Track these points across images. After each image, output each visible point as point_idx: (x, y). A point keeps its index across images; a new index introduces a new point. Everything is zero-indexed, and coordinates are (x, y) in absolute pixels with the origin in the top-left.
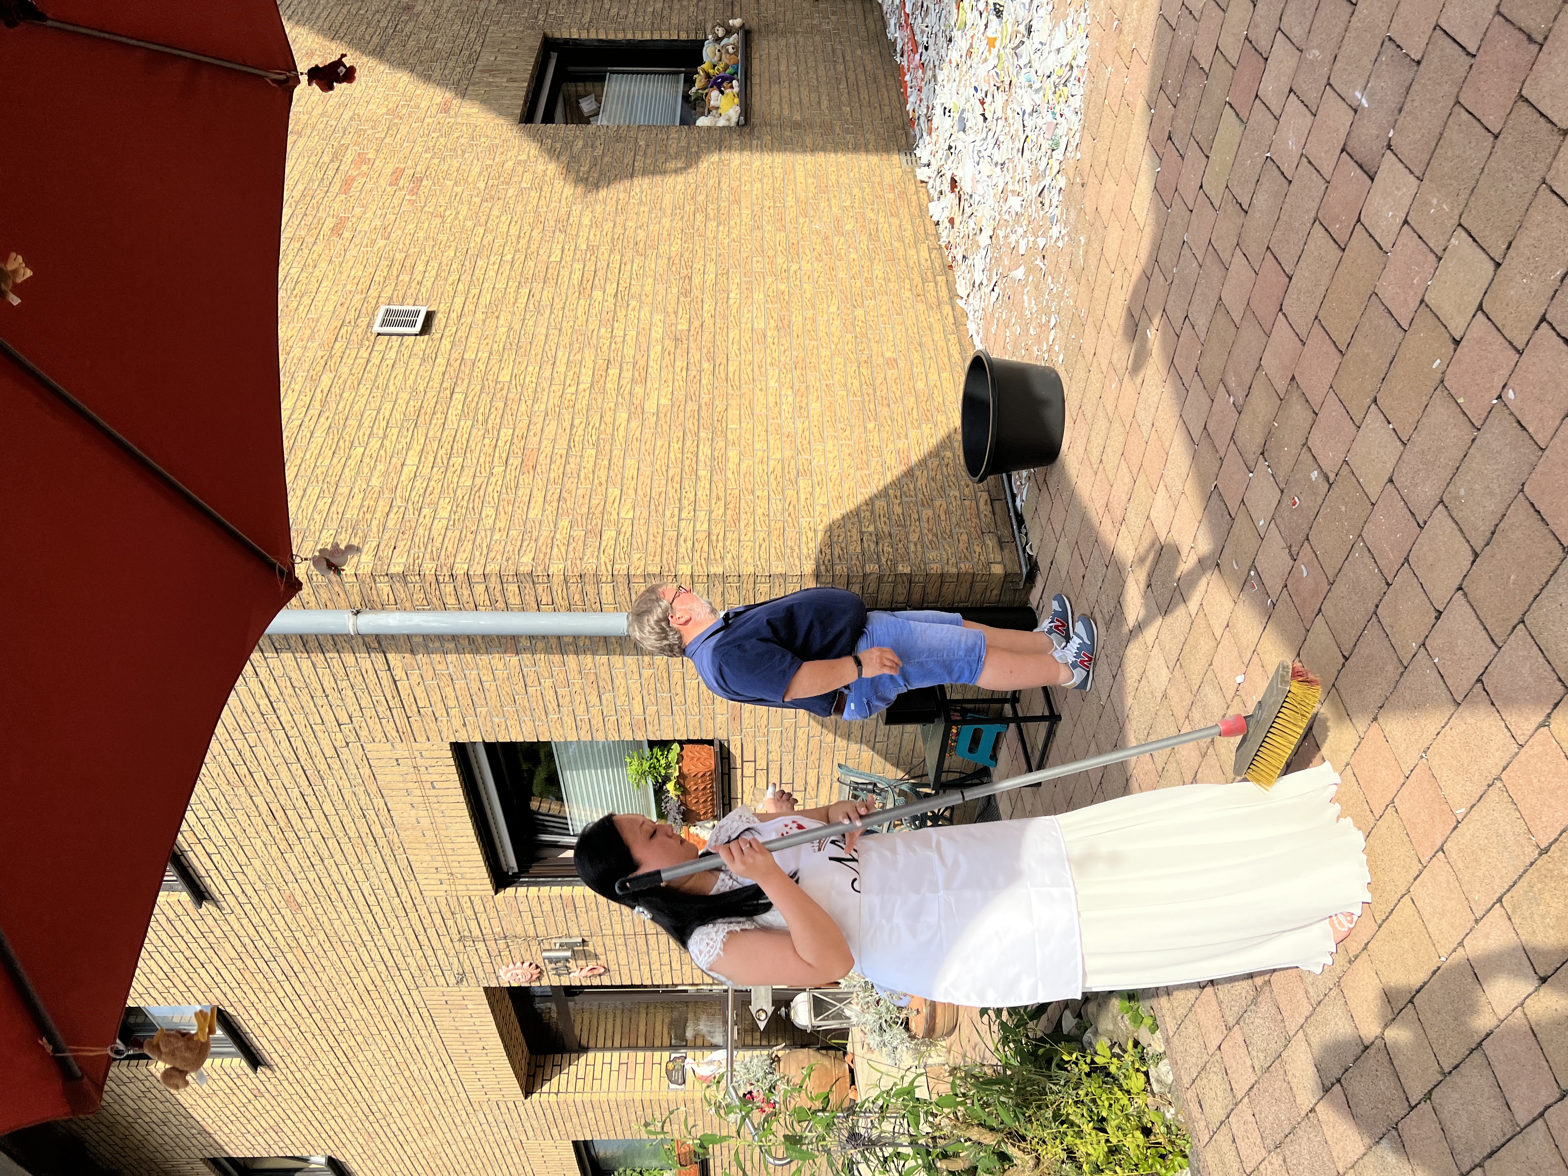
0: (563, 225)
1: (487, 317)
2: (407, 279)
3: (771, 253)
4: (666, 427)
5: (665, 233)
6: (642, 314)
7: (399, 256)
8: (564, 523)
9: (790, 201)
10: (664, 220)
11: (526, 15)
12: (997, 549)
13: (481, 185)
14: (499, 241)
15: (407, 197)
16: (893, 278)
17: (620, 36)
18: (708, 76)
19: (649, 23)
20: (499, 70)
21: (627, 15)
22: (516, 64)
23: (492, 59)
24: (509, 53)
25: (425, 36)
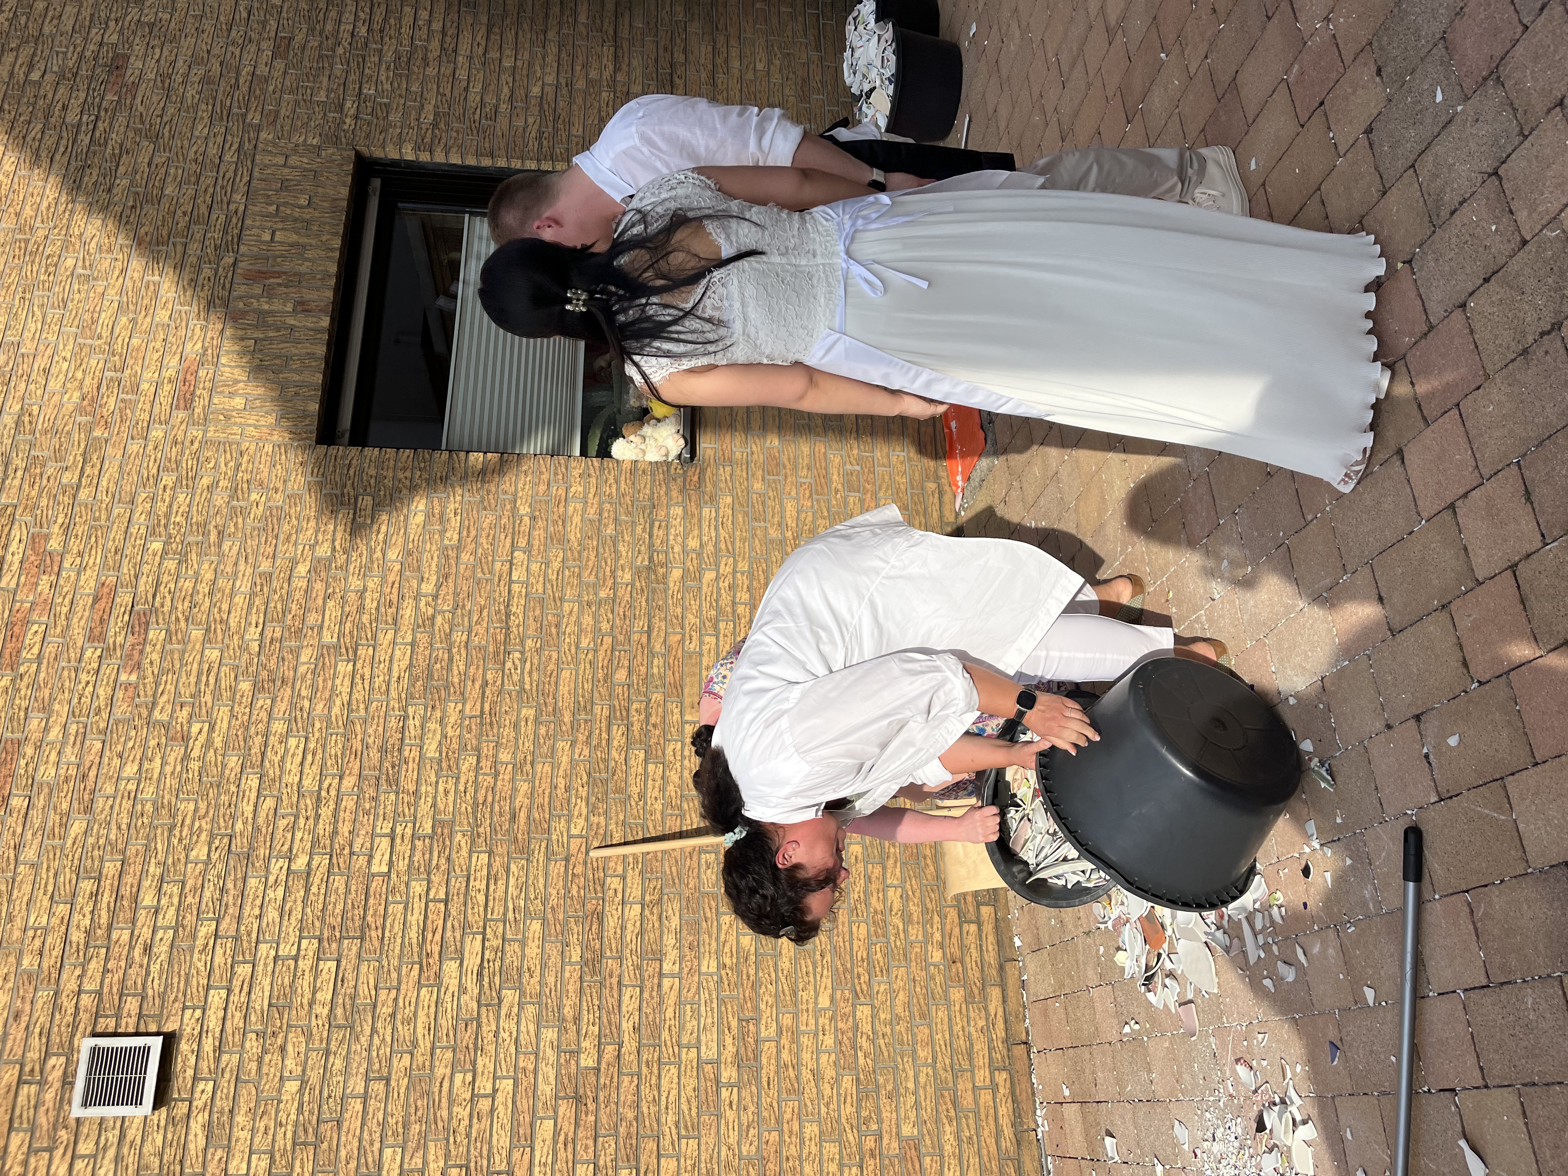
0: (393, 762)
1: (265, 1051)
2: (126, 936)
5: (561, 783)
6: (523, 1028)
7: (111, 868)
10: (560, 744)
11: (322, 97)
13: (253, 639)
14: (286, 813)
15: (123, 677)
19: (533, 134)
20: (279, 274)
21: (496, 107)
22: (309, 254)
23: (267, 237)
24: (296, 220)
25: (146, 160)
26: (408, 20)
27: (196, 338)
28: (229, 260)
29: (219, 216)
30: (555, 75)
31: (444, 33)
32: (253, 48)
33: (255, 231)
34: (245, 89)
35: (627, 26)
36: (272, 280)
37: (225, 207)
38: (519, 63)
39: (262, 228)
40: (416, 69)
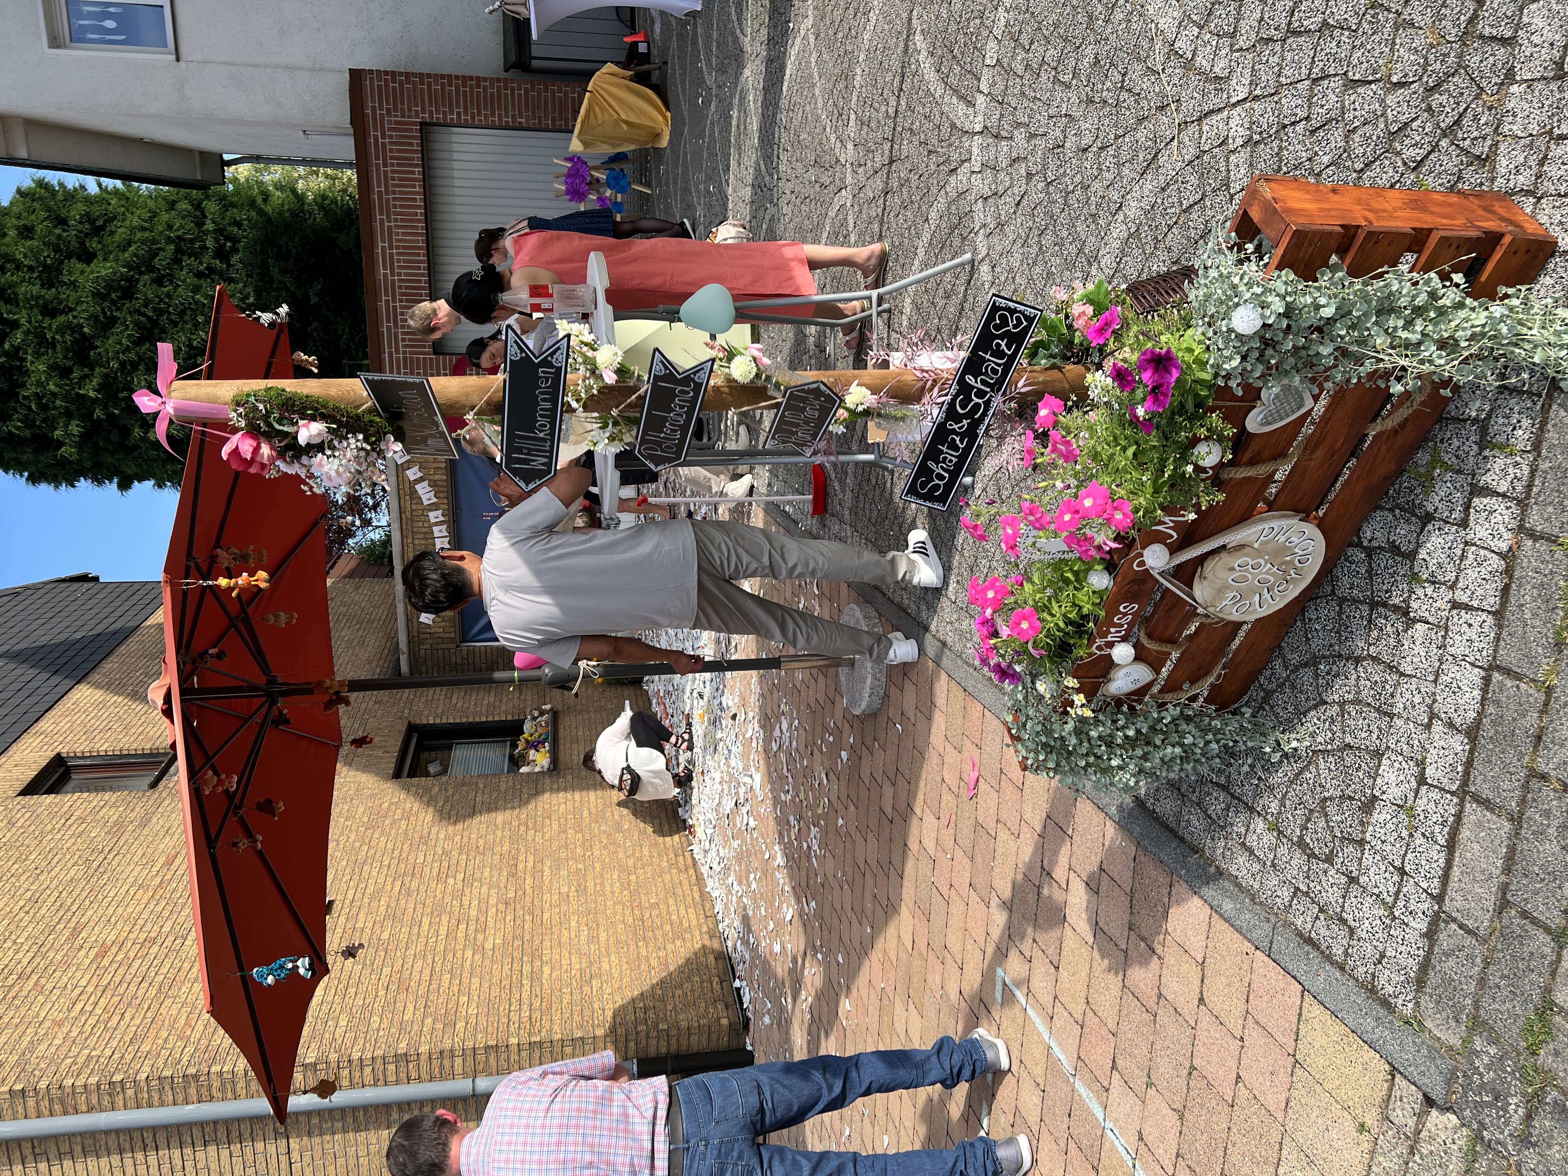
0: (425, 840)
1: (371, 900)
3: (572, 846)
4: (499, 957)
6: (482, 890)
8: (429, 1021)
9: (586, 813)
11: (395, 711)
12: (724, 1010)
13: (365, 819)
14: (379, 853)
16: (655, 855)
17: (464, 720)
18: (527, 741)
19: (485, 711)
21: (469, 707)
22: (389, 741)
24: (383, 735)
26: (431, 693)
30: (494, 698)
31: (446, 694)
32: (366, 703)
34: (362, 712)
40: (434, 702)
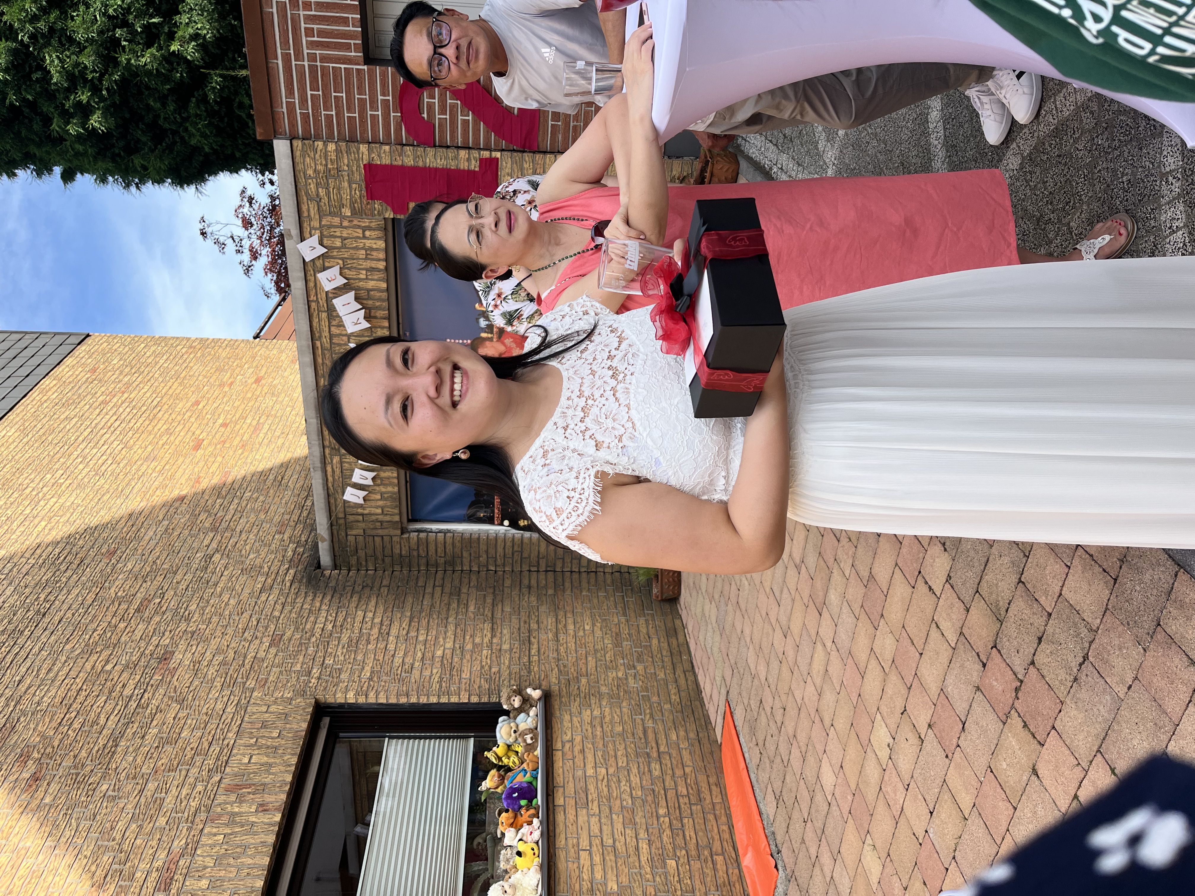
19: (436, 680)
20: (250, 786)
21: (412, 665)
22: (273, 770)
23: (246, 760)
24: (268, 747)
25: (173, 716)
26: (359, 618)
27: (182, 836)
28: (217, 778)
29: (215, 749)
30: (452, 643)
31: (381, 624)
32: (257, 642)
33: (239, 757)
34: (248, 667)
35: (500, 611)
36: (244, 790)
37: (221, 742)
38: (429, 638)
39: (244, 755)
40: (361, 646)
